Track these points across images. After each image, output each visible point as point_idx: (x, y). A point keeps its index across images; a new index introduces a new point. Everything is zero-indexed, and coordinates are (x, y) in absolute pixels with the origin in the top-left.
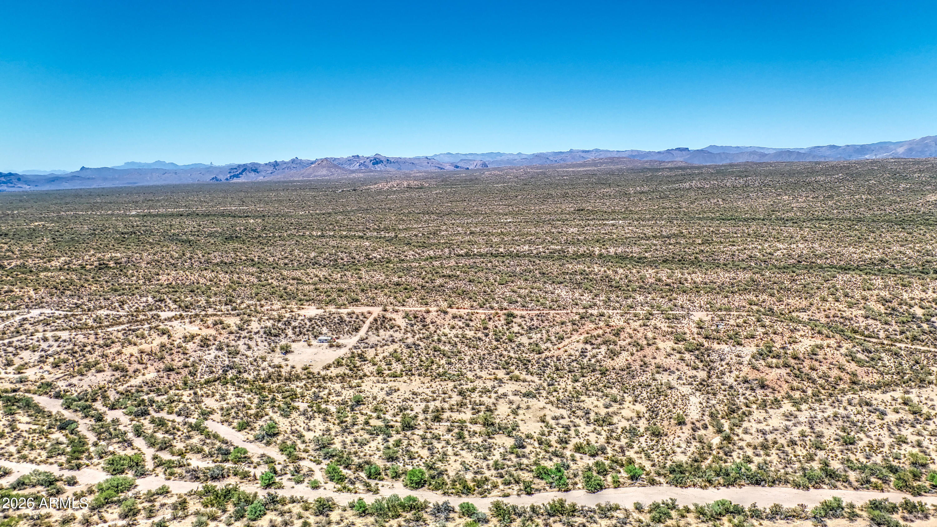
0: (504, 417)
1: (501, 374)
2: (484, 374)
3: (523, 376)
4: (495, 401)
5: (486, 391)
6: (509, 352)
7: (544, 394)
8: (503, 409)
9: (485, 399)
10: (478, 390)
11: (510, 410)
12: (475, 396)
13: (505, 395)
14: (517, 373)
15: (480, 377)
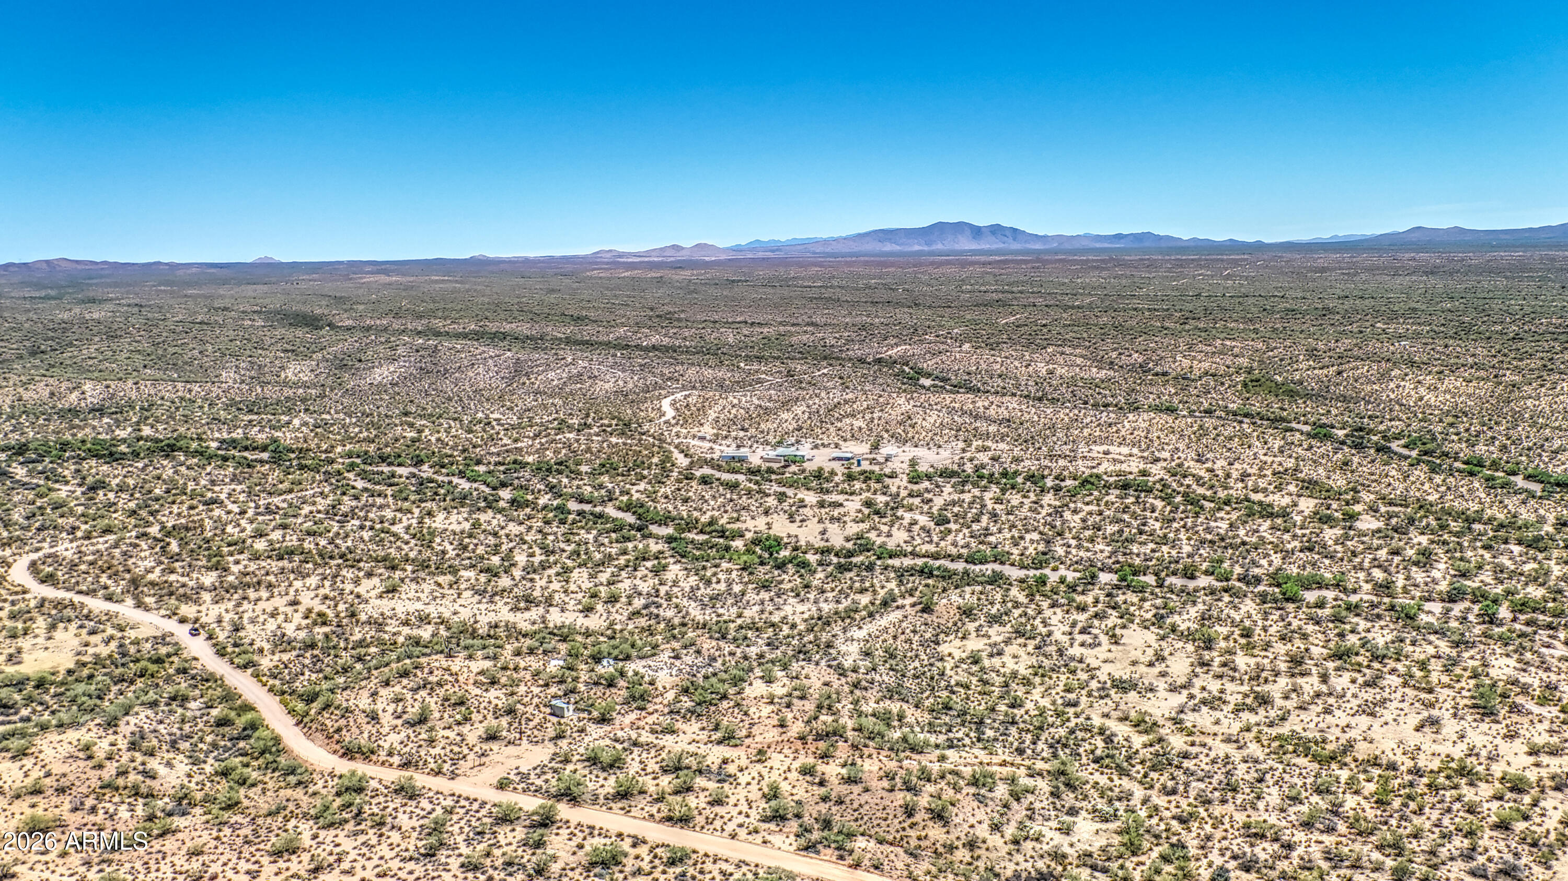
0: (1178, 654)
1: (1178, 742)
2: (1221, 749)
3: (1121, 730)
4: (1195, 680)
5: (1213, 702)
6: (1145, 802)
7: (1094, 685)
8: (1179, 666)
9: (1214, 686)
10: (1231, 707)
11: (1168, 663)
12: (1234, 692)
13: (1173, 689)
14: (1138, 741)
15: (1228, 740)
